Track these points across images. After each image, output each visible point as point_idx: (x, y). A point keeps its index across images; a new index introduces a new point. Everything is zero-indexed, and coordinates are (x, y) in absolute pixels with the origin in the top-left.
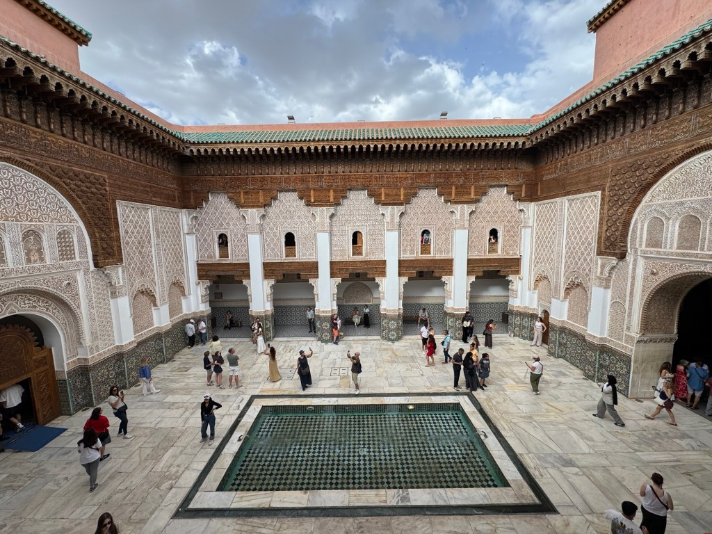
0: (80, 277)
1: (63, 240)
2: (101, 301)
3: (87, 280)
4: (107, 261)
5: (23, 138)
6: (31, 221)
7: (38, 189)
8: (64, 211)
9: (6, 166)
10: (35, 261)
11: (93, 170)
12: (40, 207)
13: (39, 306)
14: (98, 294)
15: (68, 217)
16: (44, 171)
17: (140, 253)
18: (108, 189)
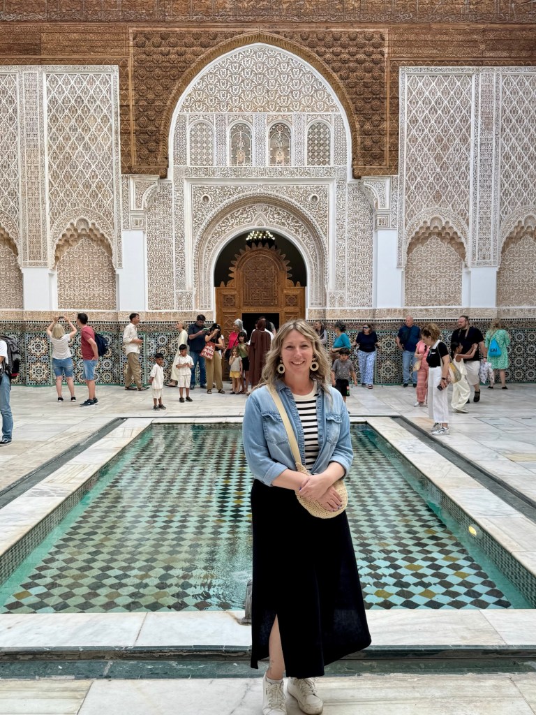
0: (332, 189)
1: (316, 137)
2: (358, 231)
3: (340, 197)
4: (368, 167)
5: (274, 7)
6: (279, 110)
7: (292, 69)
8: (320, 95)
9: (262, 47)
10: (280, 162)
11: (362, 25)
12: (292, 92)
13: (288, 224)
14: (355, 220)
15: (325, 102)
16: (293, 42)
17: (438, 158)
18: (386, 50)
